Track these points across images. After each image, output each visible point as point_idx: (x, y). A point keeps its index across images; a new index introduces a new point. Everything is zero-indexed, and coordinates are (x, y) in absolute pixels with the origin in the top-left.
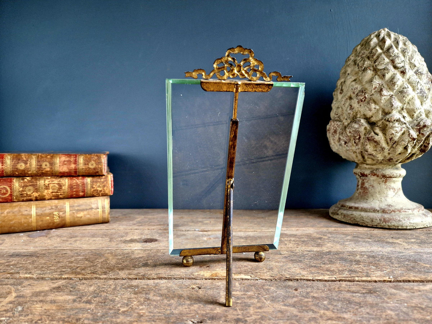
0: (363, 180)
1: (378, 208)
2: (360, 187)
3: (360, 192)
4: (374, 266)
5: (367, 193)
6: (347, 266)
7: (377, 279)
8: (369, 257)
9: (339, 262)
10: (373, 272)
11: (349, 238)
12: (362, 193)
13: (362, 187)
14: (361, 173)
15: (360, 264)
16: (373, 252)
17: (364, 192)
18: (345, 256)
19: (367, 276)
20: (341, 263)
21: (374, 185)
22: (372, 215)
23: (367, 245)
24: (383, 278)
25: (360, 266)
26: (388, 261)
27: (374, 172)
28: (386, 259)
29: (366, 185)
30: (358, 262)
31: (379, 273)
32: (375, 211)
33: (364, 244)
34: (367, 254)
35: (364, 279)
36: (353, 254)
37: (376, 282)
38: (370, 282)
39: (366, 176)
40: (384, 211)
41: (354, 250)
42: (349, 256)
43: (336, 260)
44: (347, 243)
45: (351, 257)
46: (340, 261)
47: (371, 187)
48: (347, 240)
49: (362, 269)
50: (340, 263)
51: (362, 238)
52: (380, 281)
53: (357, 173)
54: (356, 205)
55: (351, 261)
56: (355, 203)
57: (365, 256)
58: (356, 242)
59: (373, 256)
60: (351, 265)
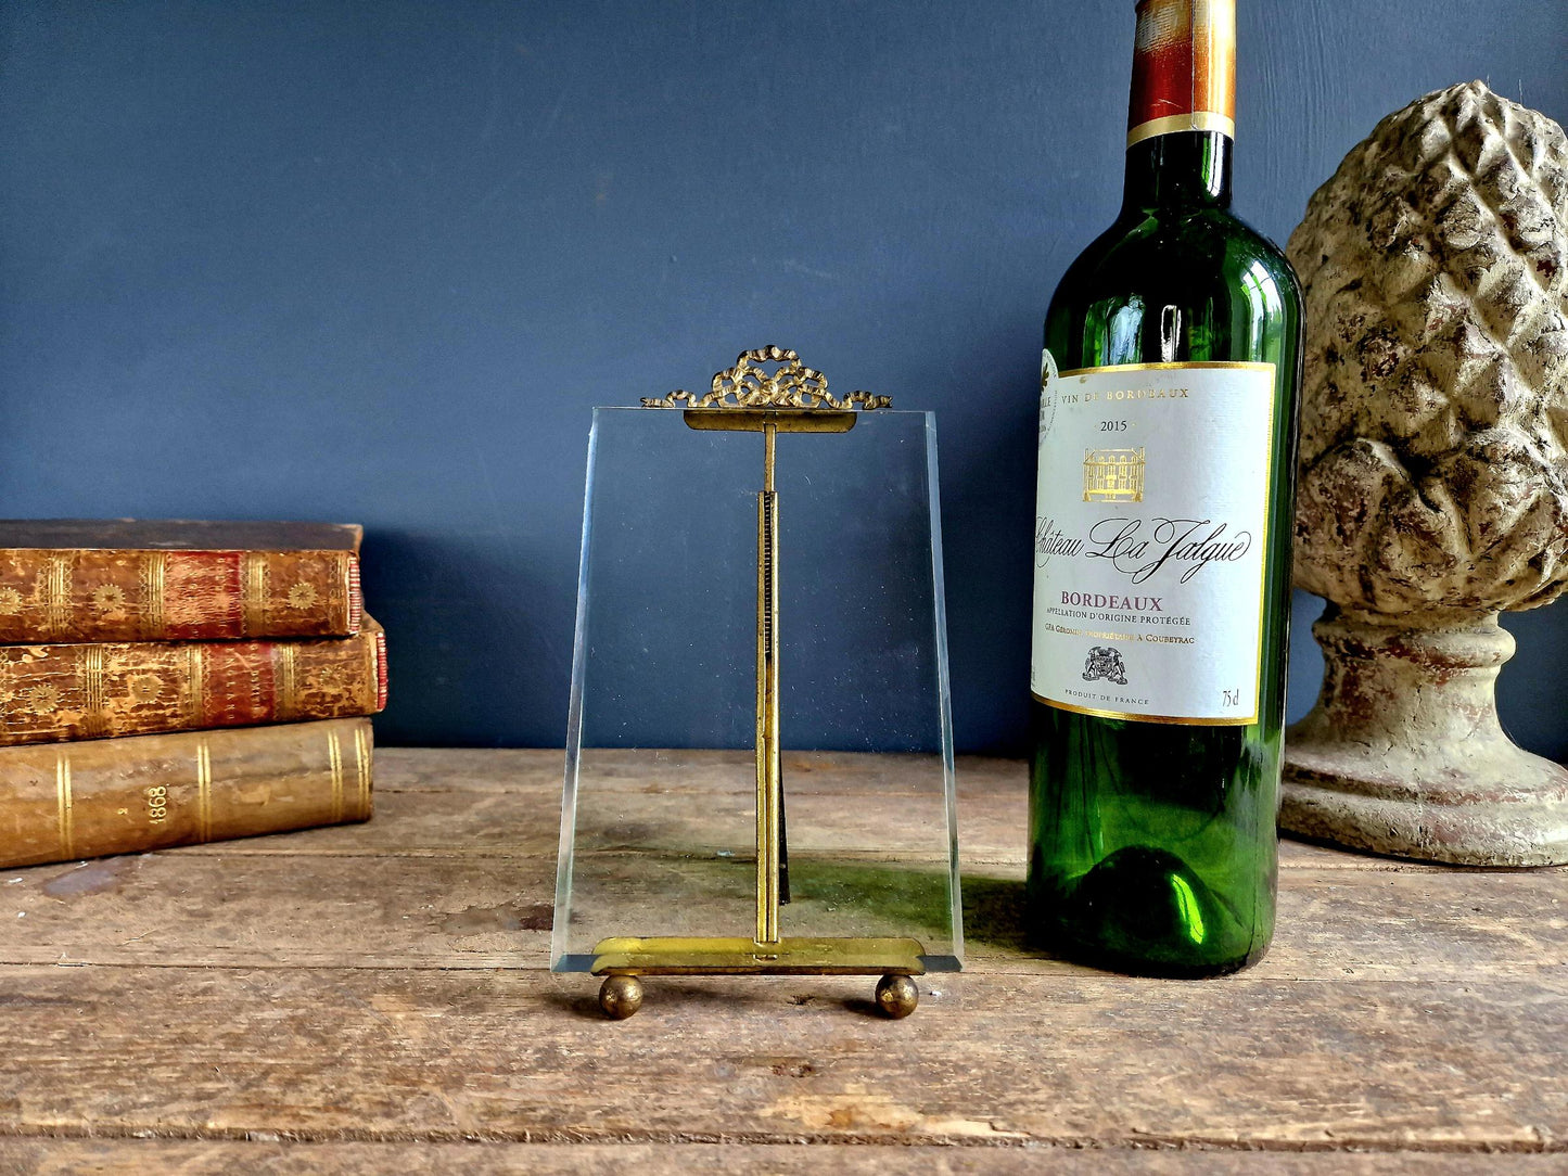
0: (1355, 669)
1: (1412, 785)
2: (1337, 692)
3: (1339, 713)
4: (1456, 1065)
5: (1366, 717)
6: (1356, 1064)
7: (1489, 1137)
8: (1422, 1012)
9: (1316, 1042)
10: (1461, 1096)
11: (1316, 907)
12: (1345, 716)
13: (1346, 694)
14: (1347, 643)
15: (1401, 1056)
16: (1429, 985)
17: (1355, 712)
18: (1330, 1005)
19: (1449, 1122)
20: (1328, 1048)
21: (1396, 692)
22: (1388, 809)
23: (1397, 946)
24: (1510, 1132)
25: (1404, 1064)
26: (1501, 1033)
27: (1403, 641)
28: (1491, 1028)
29: (1366, 688)
30: (1389, 1043)
31: (1486, 1106)
32: (1401, 793)
33: (1381, 940)
34: (1414, 995)
35: (1440, 1135)
36: (1356, 995)
37: (1484, 1148)
38: (1464, 1149)
39: (1370, 655)
40: (1435, 797)
41: (1357, 975)
42: (1347, 1007)
43: (1302, 1032)
44: (1319, 938)
45: (1357, 1015)
46: (1320, 1036)
47: (1383, 697)
48: (1312, 918)
49: (1417, 1080)
50: (1321, 1047)
51: (1366, 910)
52: (1504, 1148)
53: (1332, 640)
54: (1327, 766)
55: (1362, 1037)
56: (1320, 754)
57: (1409, 1011)
58: (1353, 931)
59: (1435, 1008)
60: (1369, 1060)
